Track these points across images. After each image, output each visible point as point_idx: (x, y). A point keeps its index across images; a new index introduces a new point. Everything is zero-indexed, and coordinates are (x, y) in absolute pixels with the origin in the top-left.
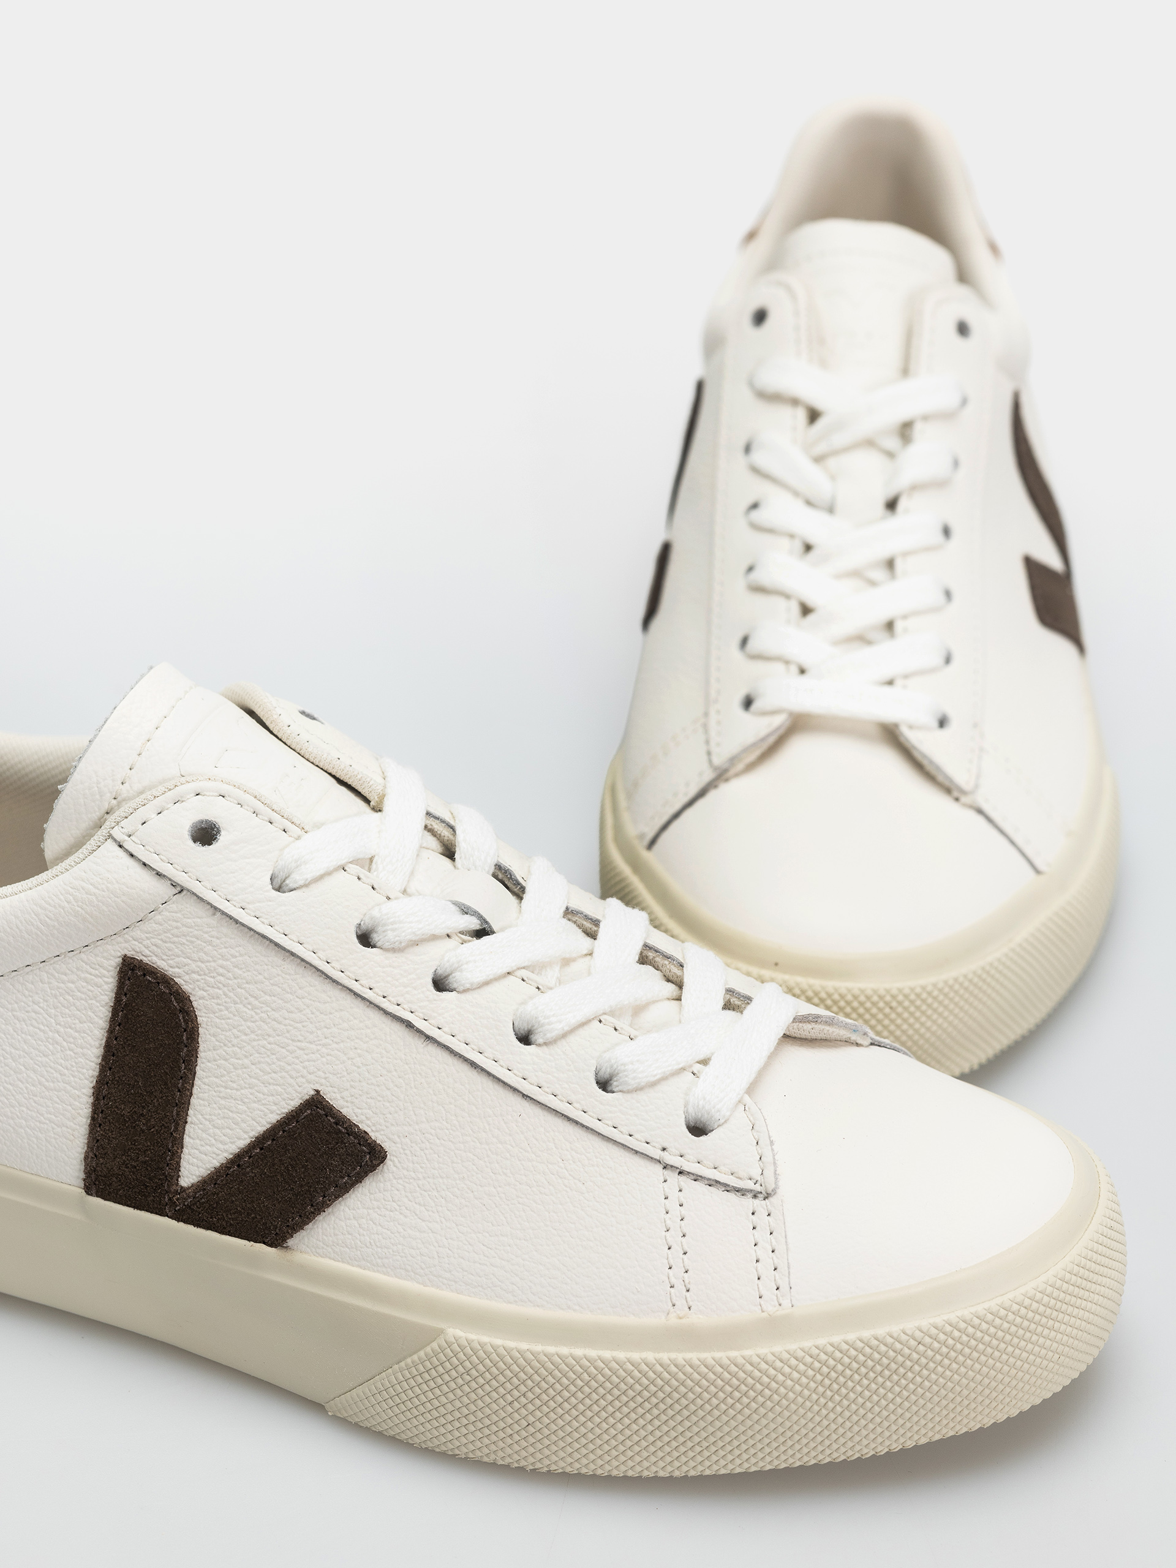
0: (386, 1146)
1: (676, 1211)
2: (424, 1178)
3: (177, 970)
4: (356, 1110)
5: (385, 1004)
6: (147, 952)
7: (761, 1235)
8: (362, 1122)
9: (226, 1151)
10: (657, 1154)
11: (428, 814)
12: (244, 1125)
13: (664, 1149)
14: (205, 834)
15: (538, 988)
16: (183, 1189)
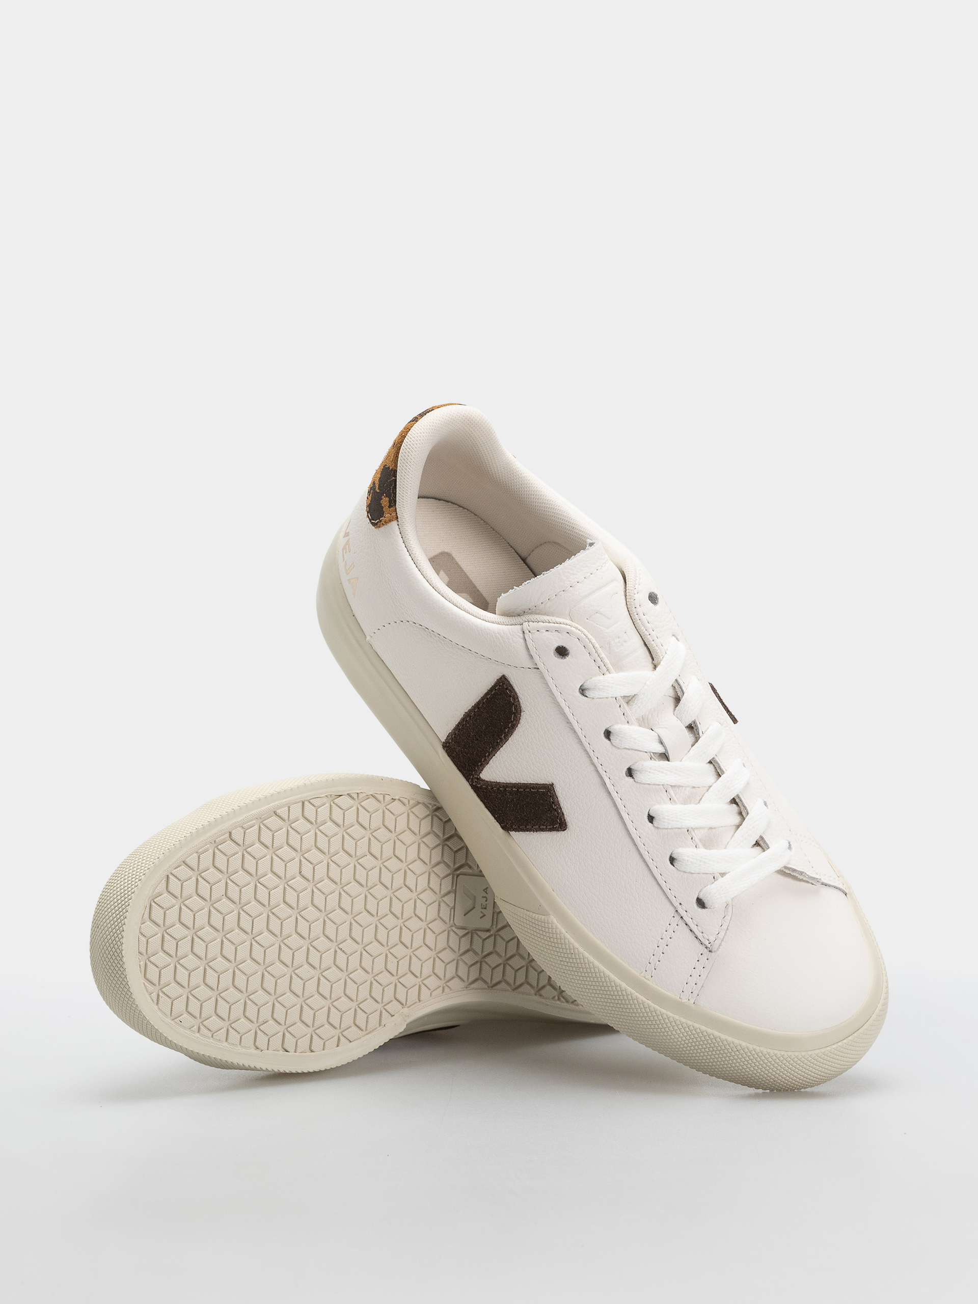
0: (569, 824)
1: (670, 933)
2: (577, 849)
3: (521, 696)
4: (564, 802)
5: (599, 768)
6: (513, 681)
7: (699, 966)
8: (564, 808)
9: (504, 779)
10: (676, 904)
11: (676, 680)
12: (516, 774)
13: (681, 904)
14: (562, 652)
15: (670, 799)
16: (479, 779)
